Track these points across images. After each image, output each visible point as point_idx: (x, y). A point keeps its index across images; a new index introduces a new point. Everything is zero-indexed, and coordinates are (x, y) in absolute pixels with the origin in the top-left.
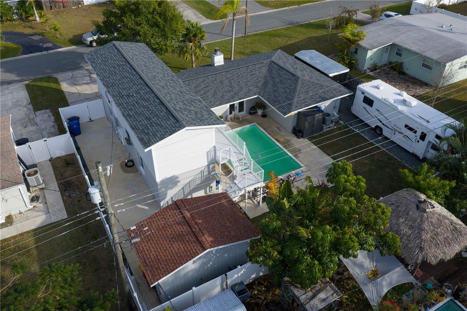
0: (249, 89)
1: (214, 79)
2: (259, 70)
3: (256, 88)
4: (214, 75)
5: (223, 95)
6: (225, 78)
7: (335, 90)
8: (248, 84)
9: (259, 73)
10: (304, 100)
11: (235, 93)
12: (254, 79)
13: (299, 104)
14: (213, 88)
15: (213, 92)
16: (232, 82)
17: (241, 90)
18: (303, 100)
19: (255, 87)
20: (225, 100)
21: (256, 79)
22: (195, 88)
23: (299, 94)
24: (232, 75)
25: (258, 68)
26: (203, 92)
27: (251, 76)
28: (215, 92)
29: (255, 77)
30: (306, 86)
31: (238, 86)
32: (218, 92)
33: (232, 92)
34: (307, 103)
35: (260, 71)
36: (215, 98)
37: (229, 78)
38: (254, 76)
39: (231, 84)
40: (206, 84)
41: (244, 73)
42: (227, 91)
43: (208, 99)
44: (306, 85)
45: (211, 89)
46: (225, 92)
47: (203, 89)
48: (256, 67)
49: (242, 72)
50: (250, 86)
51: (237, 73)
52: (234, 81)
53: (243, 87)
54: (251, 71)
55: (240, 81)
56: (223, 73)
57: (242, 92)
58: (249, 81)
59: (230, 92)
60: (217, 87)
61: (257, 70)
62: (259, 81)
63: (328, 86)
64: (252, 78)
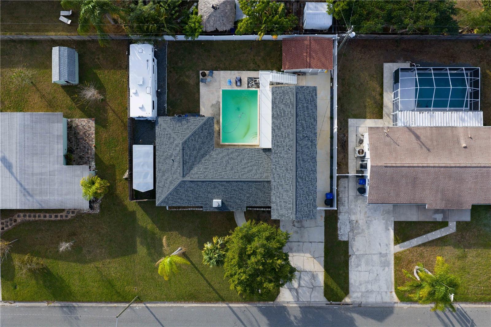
0: (217, 156)
1: (235, 174)
2: (198, 172)
3: (212, 154)
5: (237, 157)
6: (227, 172)
8: (215, 160)
9: (200, 169)
11: (228, 156)
12: (207, 164)
13: (199, 121)
14: (241, 165)
15: (243, 162)
16: (225, 166)
17: (223, 157)
18: (195, 123)
19: (212, 156)
20: (238, 152)
21: (206, 163)
22: (252, 170)
23: (193, 129)
24: (221, 174)
25: (198, 174)
26: (249, 164)
27: (208, 168)
28: (241, 161)
29: (207, 165)
31: (223, 162)
32: (239, 161)
33: (230, 157)
35: (198, 170)
36: (244, 156)
37: (224, 171)
38: (206, 167)
39: (226, 165)
40: (243, 171)
41: (211, 173)
42: (233, 159)
43: (249, 157)
44: (183, 135)
45: (242, 165)
46: (235, 159)
47: (248, 166)
48: (199, 175)
49: (212, 173)
50: (215, 158)
51: (216, 174)
52: (223, 167)
53: (220, 159)
54: (205, 172)
55: (219, 165)
56: (226, 178)
57: (224, 154)
58: (213, 163)
59: (232, 158)
60: (237, 165)
61: (200, 171)
62: (205, 160)
63: (169, 128)
64: (208, 165)
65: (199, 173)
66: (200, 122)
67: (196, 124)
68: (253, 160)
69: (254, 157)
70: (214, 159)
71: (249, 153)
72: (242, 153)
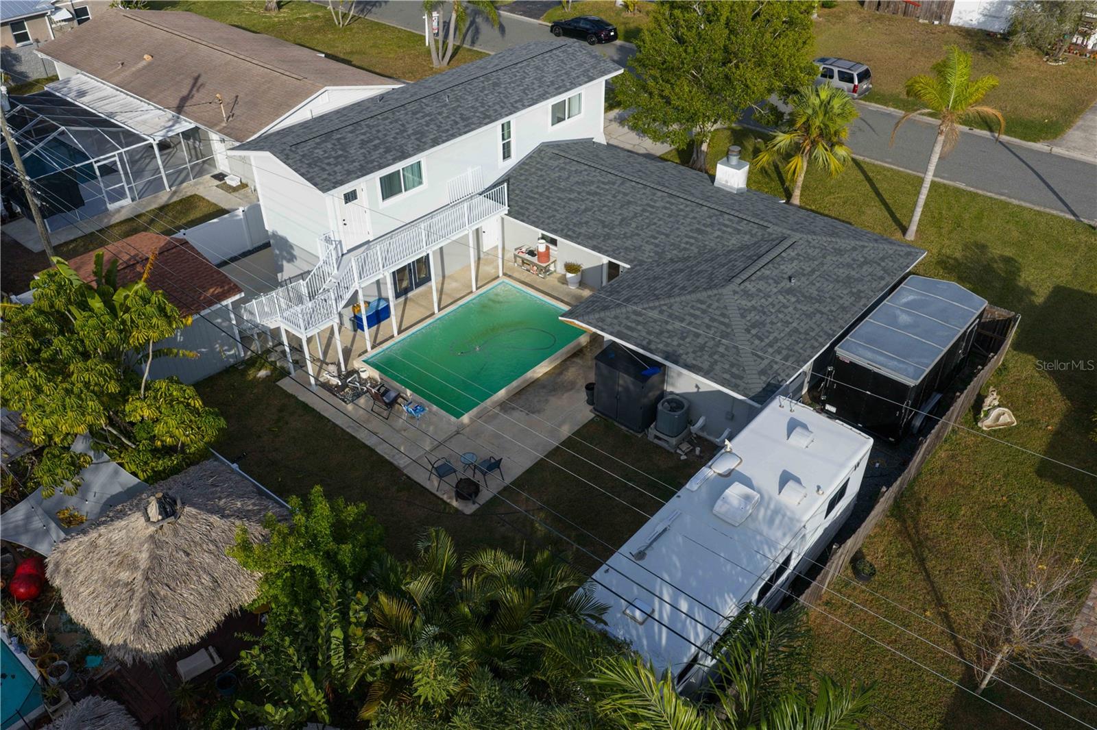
0: (640, 246)
1: (627, 191)
2: (730, 233)
3: (652, 254)
4: (640, 186)
5: (587, 223)
6: (646, 202)
8: (656, 238)
9: (718, 237)
10: (638, 323)
12: (686, 239)
14: (596, 203)
15: (583, 207)
16: (641, 216)
17: (625, 237)
18: (635, 321)
19: (655, 252)
20: (574, 232)
21: (687, 243)
22: (577, 183)
24: (668, 205)
25: (736, 229)
26: (574, 196)
27: (692, 230)
28: (587, 210)
29: (692, 237)
30: (698, 309)
31: (637, 227)
32: (590, 213)
33: (606, 230)
35: (727, 236)
36: (567, 218)
37: (653, 207)
38: (695, 235)
39: (635, 217)
40: (602, 189)
41: (694, 218)
42: (603, 222)
43: (557, 211)
45: (592, 201)
46: (599, 220)
47: (579, 193)
48: (735, 225)
49: (692, 215)
50: (652, 243)
51: (681, 210)
52: (647, 218)
53: (639, 235)
54: (712, 225)
55: (655, 224)
56: (656, 191)
57: (619, 241)
58: (667, 236)
59: (604, 227)
60: (605, 206)
61: (724, 232)
62: (685, 249)
64: (686, 236)
65: (729, 230)
67: (634, 317)
68: (555, 200)
69: (542, 205)
70: (657, 241)
71: (549, 218)
72: (567, 225)
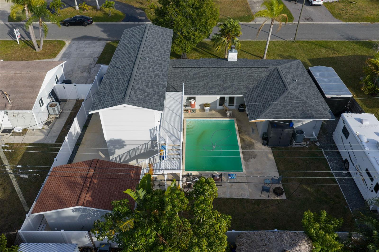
0: (239, 88)
1: (214, 72)
2: (260, 73)
4: (216, 68)
5: (213, 87)
6: (224, 73)
7: (316, 111)
8: (240, 83)
9: (258, 76)
10: (278, 111)
11: (224, 88)
12: (250, 80)
13: (271, 114)
14: (208, 79)
15: (205, 82)
16: (227, 78)
17: (231, 87)
18: (276, 111)
19: (245, 88)
20: (212, 92)
21: (251, 81)
22: (194, 75)
23: (277, 104)
24: (232, 72)
25: (260, 72)
26: (198, 80)
27: (248, 77)
28: (208, 83)
29: (250, 79)
31: (231, 82)
32: (210, 83)
33: (222, 87)
34: (279, 116)
35: (260, 75)
36: (204, 88)
37: (228, 74)
38: (251, 78)
39: (226, 79)
40: (205, 74)
41: (244, 73)
42: (218, 85)
43: (198, 87)
44: (289, 98)
45: (206, 79)
46: (216, 85)
47: (199, 78)
48: (258, 70)
49: (242, 72)
50: (241, 86)
51: (238, 72)
52: (230, 78)
53: (234, 84)
54: (251, 73)
55: (235, 79)
56: (225, 69)
57: (230, 89)
58: (243, 81)
59: (220, 86)
60: (212, 79)
61: (258, 74)
62: (253, 83)
63: (311, 106)
64: (248, 79)
66: (269, 113)
68: (193, 83)
69: (191, 87)
70: (242, 84)
71: (198, 90)
72: (206, 90)
